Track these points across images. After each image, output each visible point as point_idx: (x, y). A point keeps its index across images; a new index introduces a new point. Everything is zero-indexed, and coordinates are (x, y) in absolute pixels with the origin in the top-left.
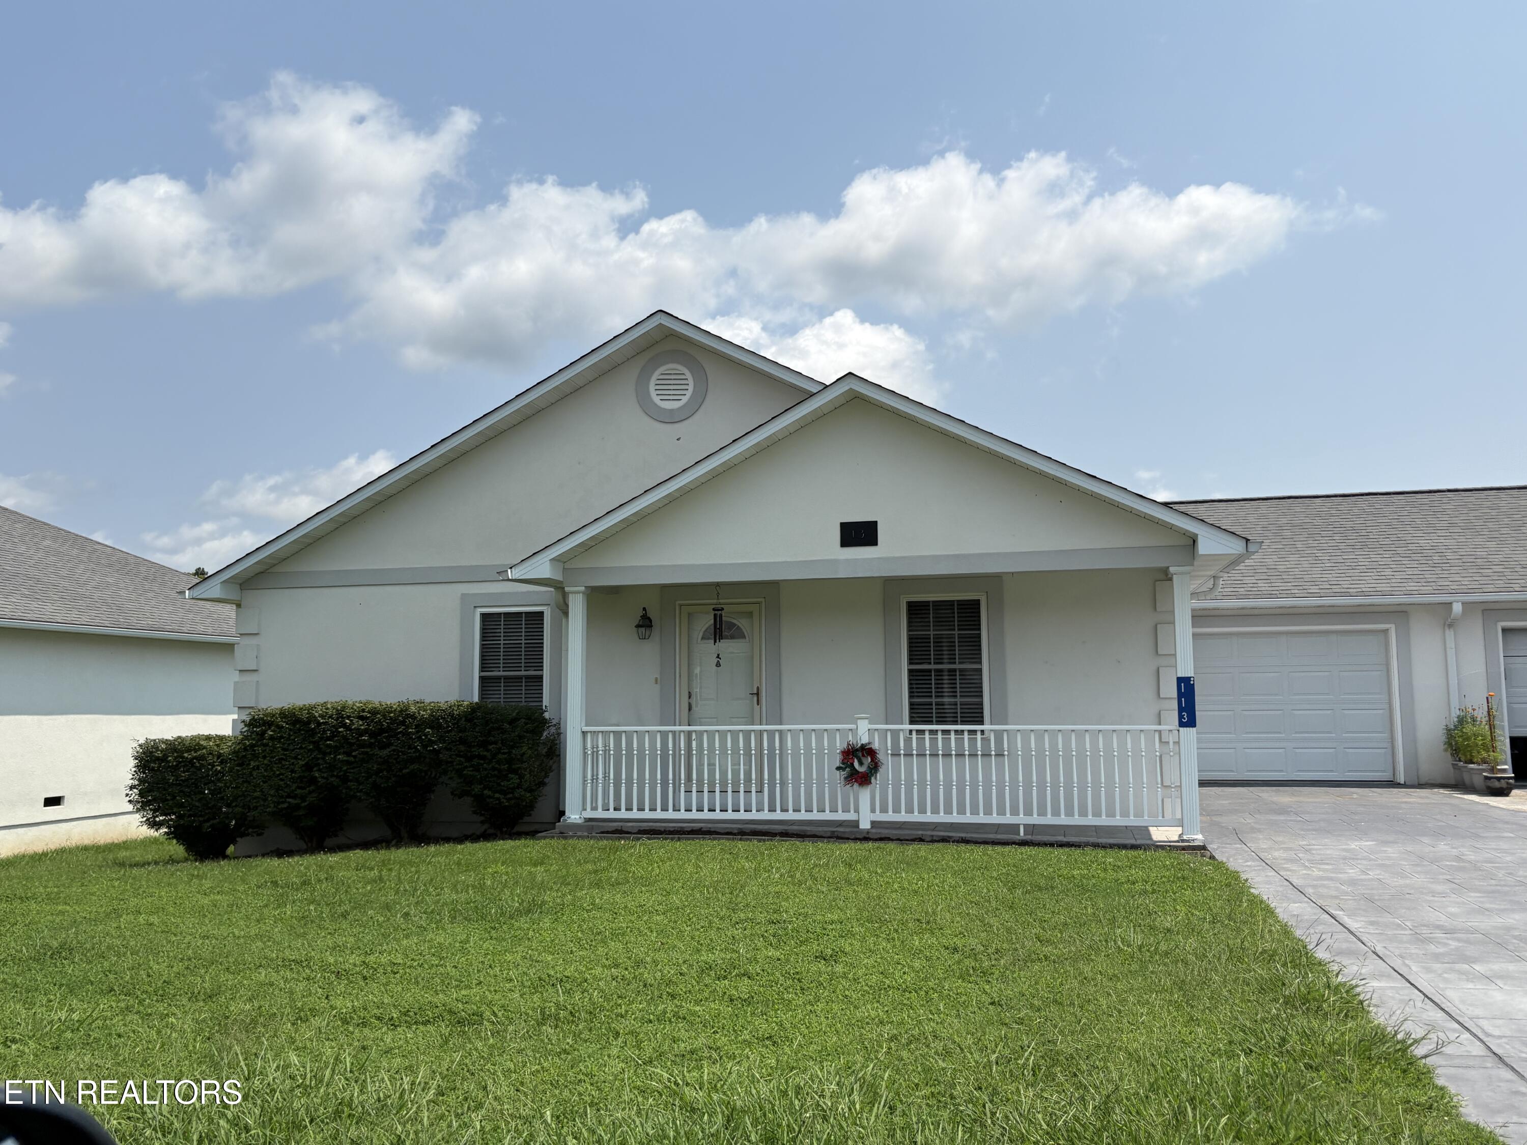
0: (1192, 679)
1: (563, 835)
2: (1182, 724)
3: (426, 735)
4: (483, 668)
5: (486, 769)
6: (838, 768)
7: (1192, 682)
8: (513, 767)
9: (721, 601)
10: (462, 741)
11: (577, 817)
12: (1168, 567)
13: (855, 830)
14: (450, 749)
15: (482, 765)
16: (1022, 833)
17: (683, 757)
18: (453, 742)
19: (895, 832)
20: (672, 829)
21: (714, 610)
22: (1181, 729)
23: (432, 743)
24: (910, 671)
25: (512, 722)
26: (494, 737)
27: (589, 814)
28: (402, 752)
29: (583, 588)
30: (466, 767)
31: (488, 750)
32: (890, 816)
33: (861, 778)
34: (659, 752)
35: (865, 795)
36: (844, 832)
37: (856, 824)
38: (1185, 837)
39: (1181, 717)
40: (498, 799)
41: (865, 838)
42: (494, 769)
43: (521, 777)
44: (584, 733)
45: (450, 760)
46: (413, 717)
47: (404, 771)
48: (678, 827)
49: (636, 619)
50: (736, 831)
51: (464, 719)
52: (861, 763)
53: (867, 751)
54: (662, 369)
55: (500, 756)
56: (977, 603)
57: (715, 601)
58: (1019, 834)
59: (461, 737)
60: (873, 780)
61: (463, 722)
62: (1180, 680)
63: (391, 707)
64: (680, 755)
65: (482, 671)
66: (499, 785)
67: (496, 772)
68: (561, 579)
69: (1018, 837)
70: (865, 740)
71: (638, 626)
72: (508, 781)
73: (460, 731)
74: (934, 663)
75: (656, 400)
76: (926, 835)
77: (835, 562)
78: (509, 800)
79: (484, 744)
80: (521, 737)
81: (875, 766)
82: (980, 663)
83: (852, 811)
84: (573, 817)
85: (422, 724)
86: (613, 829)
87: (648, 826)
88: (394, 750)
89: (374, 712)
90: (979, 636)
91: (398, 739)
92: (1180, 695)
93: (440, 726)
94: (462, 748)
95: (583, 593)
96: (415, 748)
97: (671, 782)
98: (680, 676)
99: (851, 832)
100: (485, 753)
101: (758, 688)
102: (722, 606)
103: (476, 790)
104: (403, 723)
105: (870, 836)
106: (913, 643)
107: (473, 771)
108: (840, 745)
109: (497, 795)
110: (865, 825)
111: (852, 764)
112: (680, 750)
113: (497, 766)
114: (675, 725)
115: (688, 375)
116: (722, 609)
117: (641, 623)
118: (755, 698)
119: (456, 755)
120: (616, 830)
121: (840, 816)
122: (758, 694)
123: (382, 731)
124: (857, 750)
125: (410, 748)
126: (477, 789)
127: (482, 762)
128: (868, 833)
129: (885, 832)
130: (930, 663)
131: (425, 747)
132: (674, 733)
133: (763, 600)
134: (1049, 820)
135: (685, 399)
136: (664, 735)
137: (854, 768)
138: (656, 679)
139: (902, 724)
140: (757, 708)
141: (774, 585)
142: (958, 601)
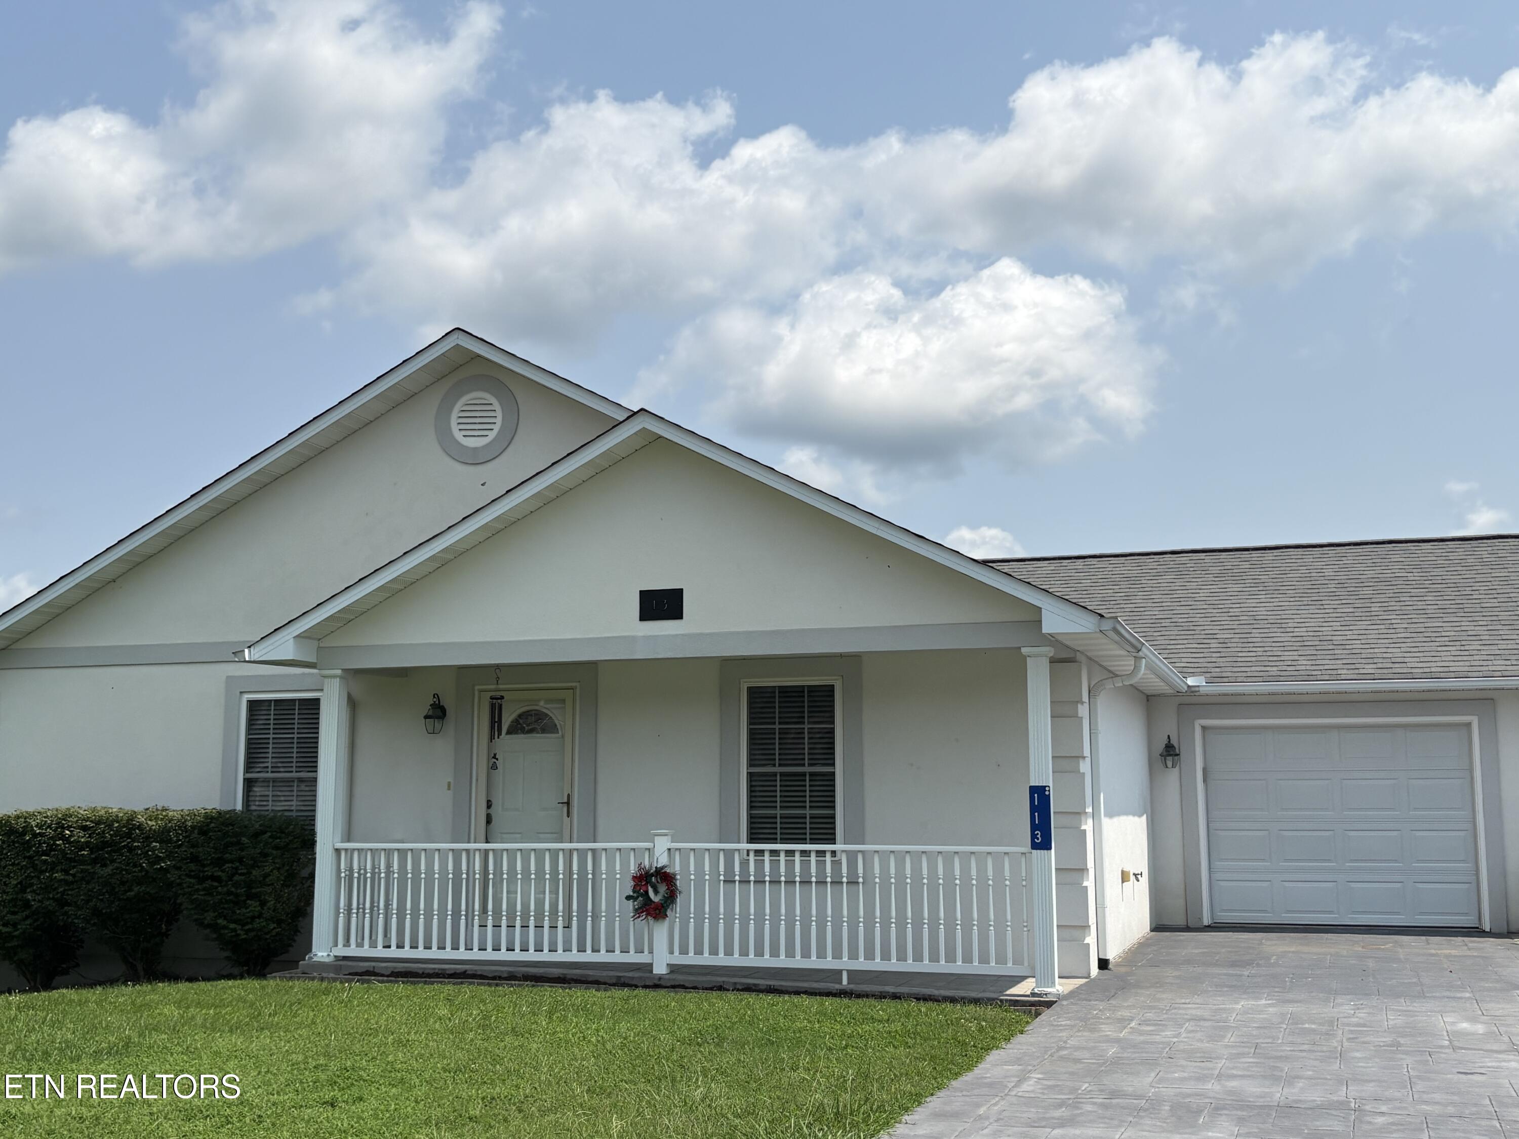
0: (1047, 789)
1: (306, 975)
2: (1035, 846)
3: (153, 850)
4: (249, 767)
5: (220, 893)
6: (628, 898)
7: (1047, 793)
8: (253, 891)
9: (501, 687)
10: (194, 859)
11: (325, 954)
12: (1020, 648)
13: (648, 975)
14: (179, 868)
15: (217, 888)
16: (845, 981)
17: (477, 881)
18: (183, 859)
19: (692, 978)
20: (431, 972)
21: (492, 698)
22: (1034, 852)
23: (159, 859)
24: (750, 775)
25: (257, 835)
26: (231, 854)
27: (341, 951)
28: (126, 870)
29: (339, 672)
30: (198, 890)
31: (223, 871)
32: (691, 959)
33: (655, 909)
34: (451, 876)
35: (660, 931)
36: (633, 978)
37: (649, 967)
38: (1036, 991)
39: (1034, 836)
40: (235, 930)
41: (657, 985)
42: (229, 893)
43: (263, 904)
44: (338, 851)
45: (178, 881)
46: (140, 827)
47: (129, 893)
48: (439, 969)
49: (426, 709)
50: (505, 975)
51: (196, 831)
52: (656, 892)
53: (665, 877)
54: (464, 400)
55: (237, 878)
56: (830, 689)
57: (493, 687)
58: (841, 983)
59: (191, 853)
60: (669, 913)
61: (195, 834)
62: (1034, 790)
63: (117, 816)
64: (475, 880)
65: (247, 772)
66: (234, 912)
67: (231, 897)
68: (315, 661)
69: (837, 986)
70: (662, 860)
71: (426, 717)
72: (246, 908)
73: (193, 846)
74: (780, 765)
75: (459, 436)
76: (728, 982)
77: (632, 640)
78: (247, 932)
79: (219, 862)
80: (265, 855)
81: (671, 897)
82: (833, 765)
83: (646, 952)
84: (320, 954)
85: (148, 836)
86: (364, 970)
87: (404, 967)
88: (117, 868)
89: (98, 823)
90: (832, 732)
91: (122, 855)
92: (1033, 809)
93: (170, 841)
94: (192, 866)
95: (341, 677)
96: (141, 865)
97: (463, 913)
98: (477, 780)
99: (640, 978)
100: (220, 873)
101: (569, 795)
102: (502, 694)
103: (208, 918)
104: (129, 835)
105: (663, 983)
106: (754, 737)
107: (205, 895)
108: (633, 869)
109: (232, 926)
110: (660, 969)
111: (647, 892)
112: (475, 874)
113: (233, 889)
114: (469, 842)
115: (497, 406)
116: (502, 697)
117: (430, 713)
118: (565, 809)
119: (186, 875)
120: (367, 971)
121: (632, 958)
122: (568, 803)
123: (104, 844)
124: (652, 875)
125: (135, 866)
126: (209, 916)
127: (216, 884)
128: (660, 979)
129: (680, 978)
130: (774, 765)
131: (152, 864)
132: (467, 851)
133: (577, 684)
134: (878, 964)
135: (492, 435)
136: (457, 853)
137: (649, 897)
138: (449, 784)
139: (739, 843)
140: (566, 820)
141: (592, 667)
142: (808, 686)
